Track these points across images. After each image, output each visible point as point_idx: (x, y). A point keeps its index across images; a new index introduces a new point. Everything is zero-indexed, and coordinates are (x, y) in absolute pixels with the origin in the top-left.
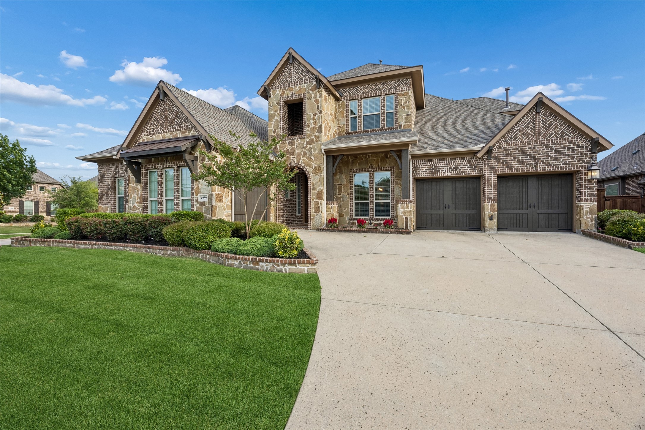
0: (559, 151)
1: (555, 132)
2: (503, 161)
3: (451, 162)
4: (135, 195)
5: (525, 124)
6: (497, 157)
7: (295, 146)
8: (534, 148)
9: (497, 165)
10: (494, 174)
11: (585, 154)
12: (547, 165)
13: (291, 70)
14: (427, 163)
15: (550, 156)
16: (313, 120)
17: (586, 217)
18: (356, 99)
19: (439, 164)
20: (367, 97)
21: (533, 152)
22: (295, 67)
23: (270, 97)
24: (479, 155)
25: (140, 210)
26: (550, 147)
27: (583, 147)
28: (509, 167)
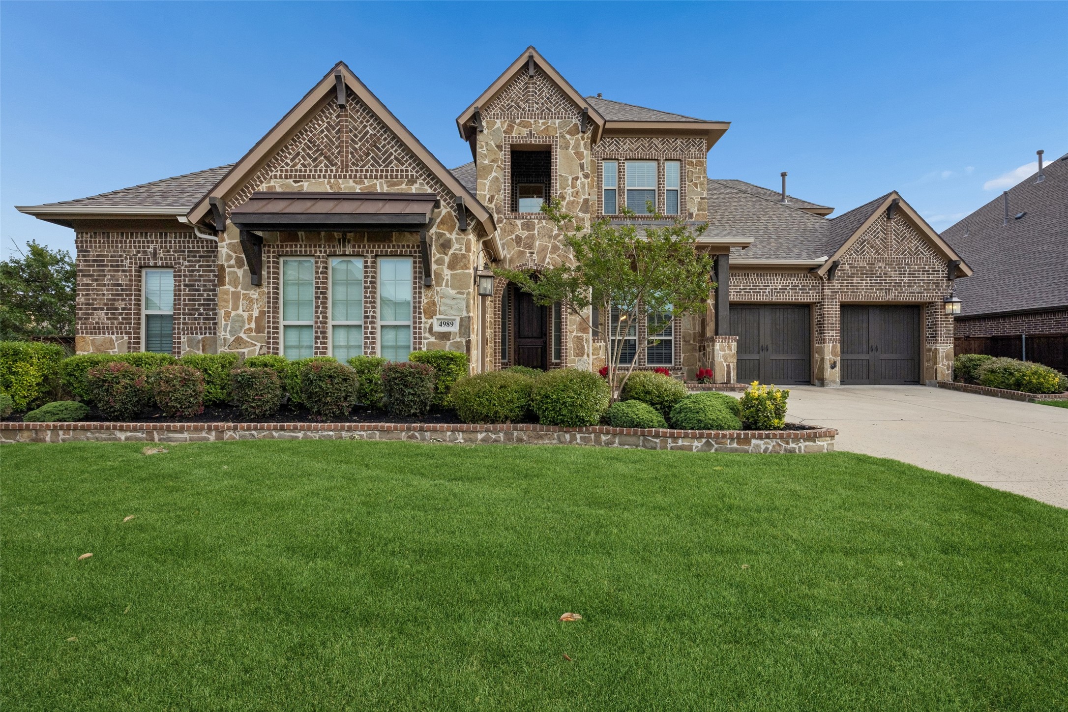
0: (913, 274)
1: (908, 247)
2: (847, 283)
3: (777, 280)
4: (240, 311)
5: (874, 232)
6: (840, 277)
7: (536, 232)
8: (885, 268)
9: (840, 289)
10: (836, 302)
11: (941, 280)
12: (899, 293)
13: (527, 88)
14: (743, 279)
15: (902, 280)
16: (573, 188)
17: (943, 365)
18: (615, 159)
19: (760, 282)
20: (635, 159)
21: (884, 274)
22: (536, 84)
23: (482, 131)
24: (821, 272)
25: (258, 348)
26: (903, 268)
27: (939, 271)
28: (854, 292)
